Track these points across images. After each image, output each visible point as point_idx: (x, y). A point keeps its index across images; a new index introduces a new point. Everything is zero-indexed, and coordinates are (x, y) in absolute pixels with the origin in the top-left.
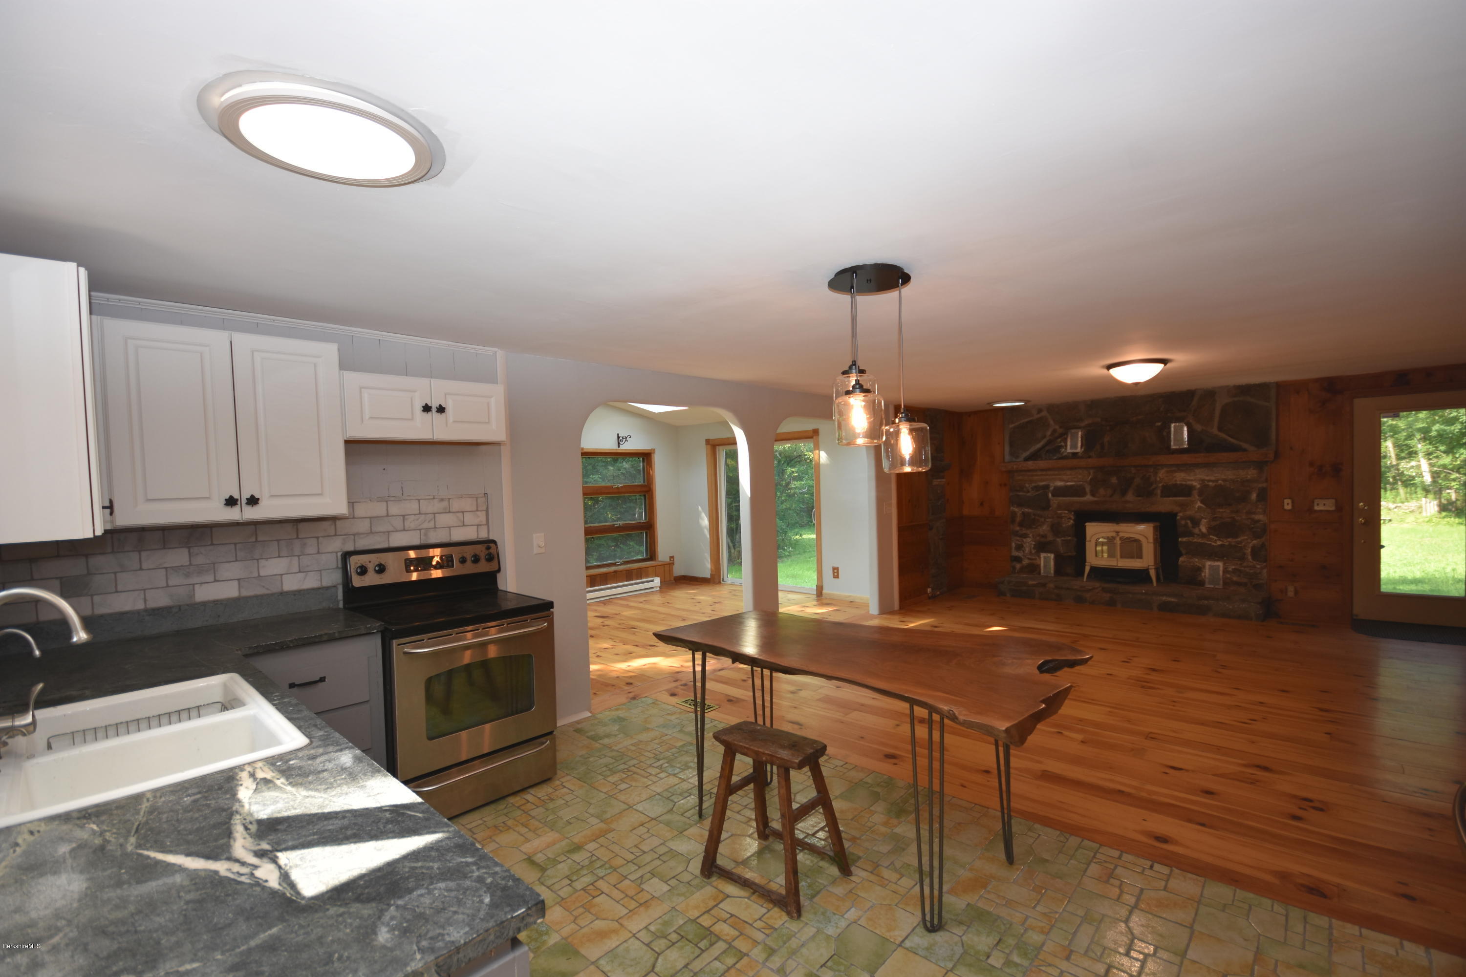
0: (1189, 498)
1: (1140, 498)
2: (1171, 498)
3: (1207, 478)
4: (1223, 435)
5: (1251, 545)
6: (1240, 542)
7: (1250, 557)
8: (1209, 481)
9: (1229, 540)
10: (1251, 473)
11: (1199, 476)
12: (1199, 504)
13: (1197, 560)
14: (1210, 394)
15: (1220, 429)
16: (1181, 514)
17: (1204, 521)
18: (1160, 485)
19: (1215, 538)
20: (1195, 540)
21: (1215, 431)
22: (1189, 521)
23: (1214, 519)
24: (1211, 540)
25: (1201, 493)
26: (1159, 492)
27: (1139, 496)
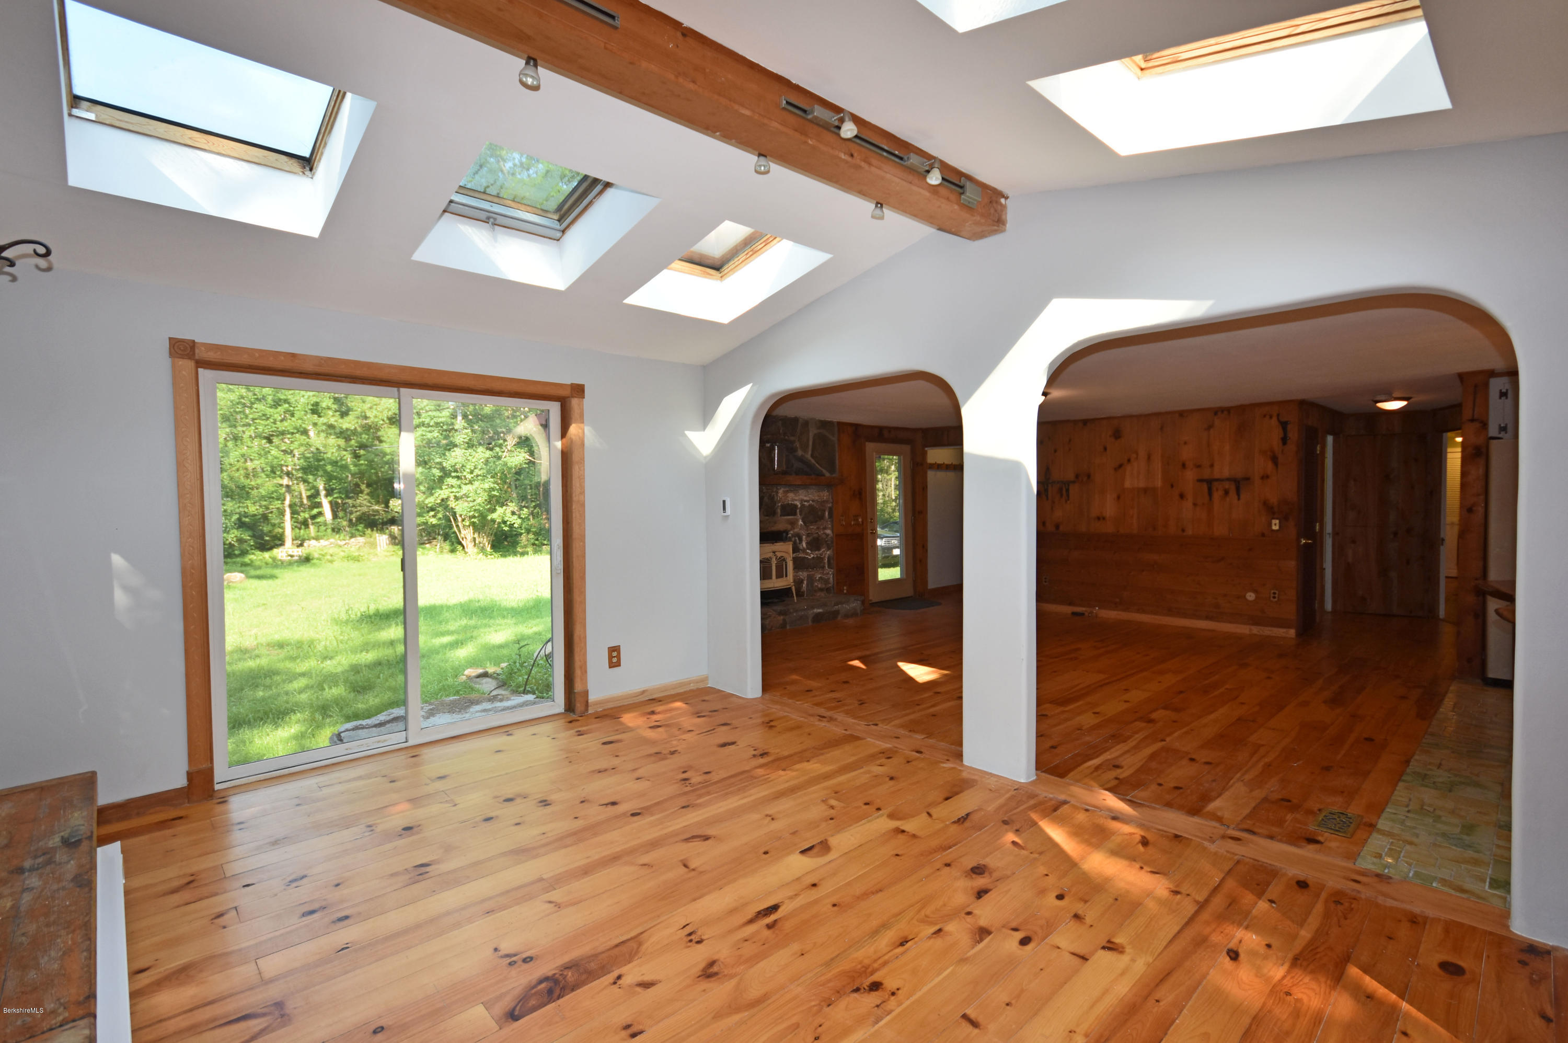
0: (795, 517)
1: (767, 518)
2: (786, 517)
3: (805, 498)
4: (813, 461)
5: (827, 556)
6: (821, 555)
7: (827, 566)
8: (805, 501)
9: (817, 552)
10: (825, 495)
11: (801, 497)
12: (801, 522)
13: (801, 573)
14: (806, 423)
15: (812, 456)
16: (792, 532)
17: (804, 537)
18: (780, 504)
19: (810, 552)
20: (800, 555)
21: (808, 456)
22: (797, 538)
23: (808, 535)
24: (807, 554)
25: (801, 512)
26: (779, 511)
27: (767, 516)
